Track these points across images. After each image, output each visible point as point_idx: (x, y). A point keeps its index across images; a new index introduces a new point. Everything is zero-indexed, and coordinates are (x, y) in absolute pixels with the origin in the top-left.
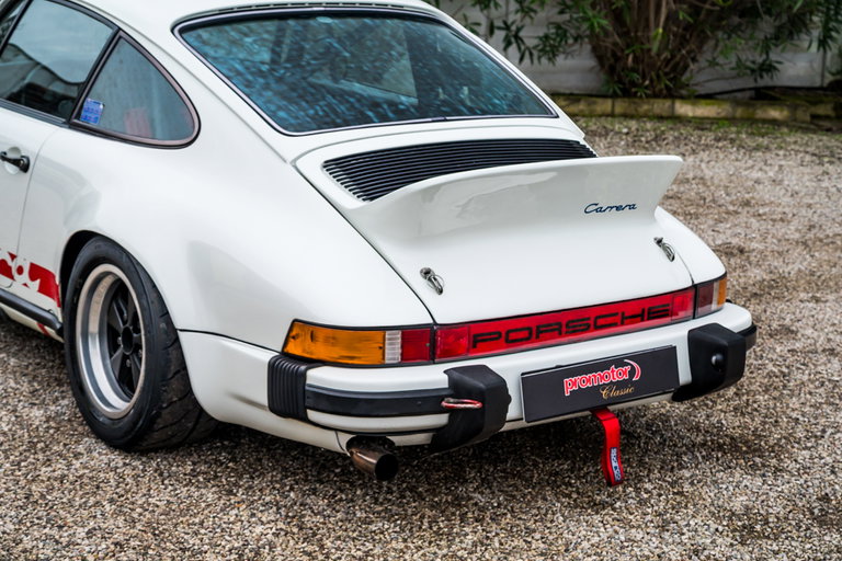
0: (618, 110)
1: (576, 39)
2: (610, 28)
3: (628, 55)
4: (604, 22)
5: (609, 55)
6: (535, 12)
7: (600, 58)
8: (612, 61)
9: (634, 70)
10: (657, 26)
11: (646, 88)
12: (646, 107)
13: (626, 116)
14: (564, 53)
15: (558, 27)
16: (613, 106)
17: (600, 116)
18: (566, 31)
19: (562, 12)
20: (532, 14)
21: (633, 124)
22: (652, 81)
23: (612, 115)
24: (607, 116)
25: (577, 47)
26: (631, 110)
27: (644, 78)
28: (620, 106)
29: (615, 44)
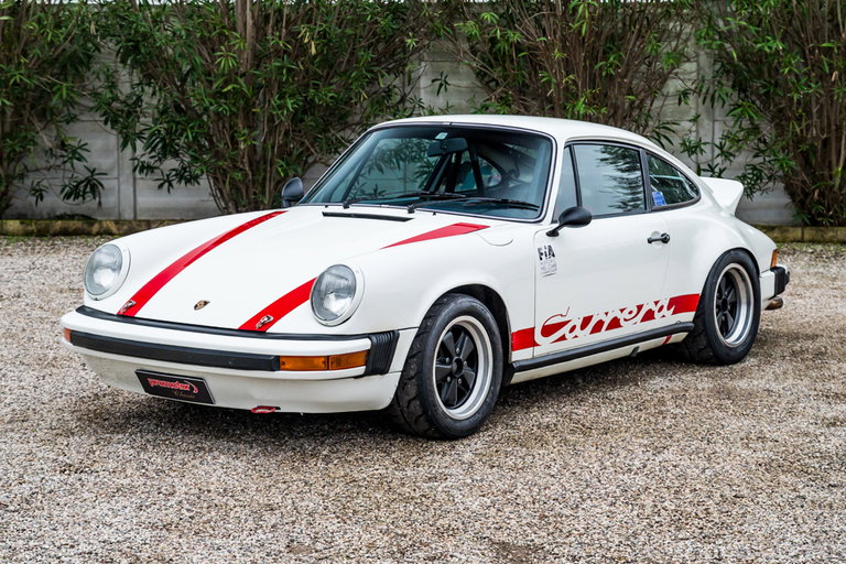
0: (807, 237)
1: (770, 178)
2: (798, 169)
3: (814, 191)
4: (793, 163)
5: (799, 191)
6: (734, 156)
7: (792, 195)
8: (802, 196)
9: (818, 202)
10: (838, 165)
11: (831, 217)
12: (831, 234)
13: (813, 241)
14: (760, 189)
15: (754, 168)
16: (803, 233)
17: (792, 242)
18: (761, 171)
19: (756, 156)
20: (732, 158)
21: (819, 248)
22: (836, 212)
23: (802, 241)
24: (798, 241)
25: (771, 184)
26: (818, 237)
27: (829, 210)
28: (809, 233)
29: (804, 182)
